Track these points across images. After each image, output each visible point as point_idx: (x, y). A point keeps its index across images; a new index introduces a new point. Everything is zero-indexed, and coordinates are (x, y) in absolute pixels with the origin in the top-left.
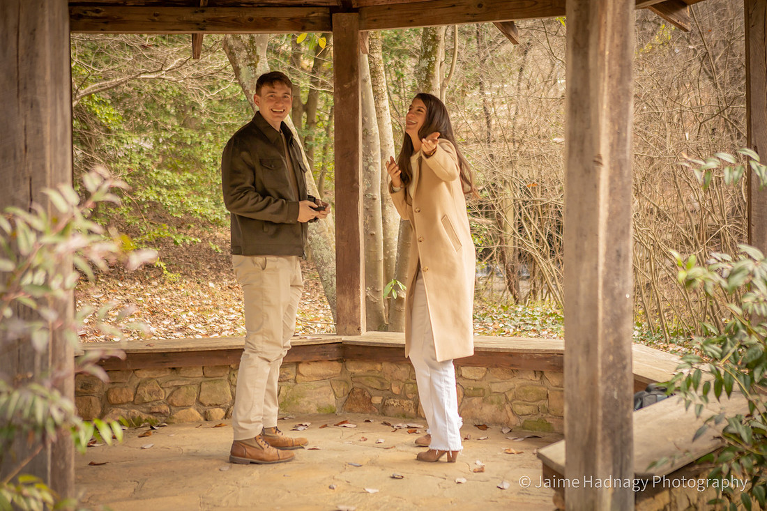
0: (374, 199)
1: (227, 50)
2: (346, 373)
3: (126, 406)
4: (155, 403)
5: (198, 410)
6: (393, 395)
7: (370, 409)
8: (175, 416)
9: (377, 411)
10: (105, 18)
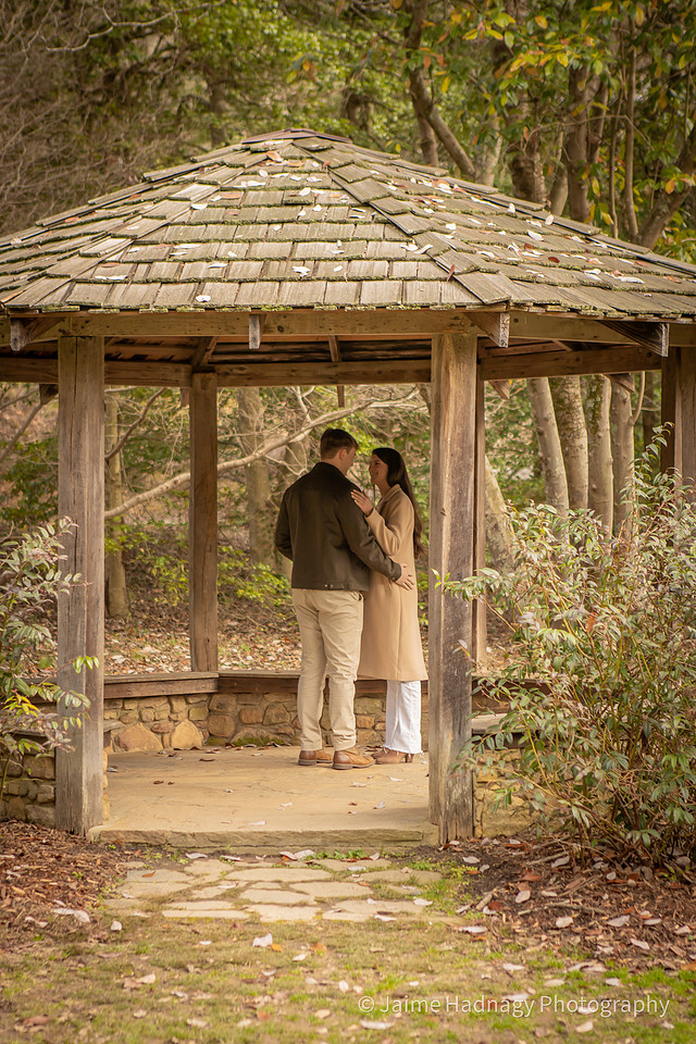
3: (256, 726)
4: (281, 725)
10: (249, 375)
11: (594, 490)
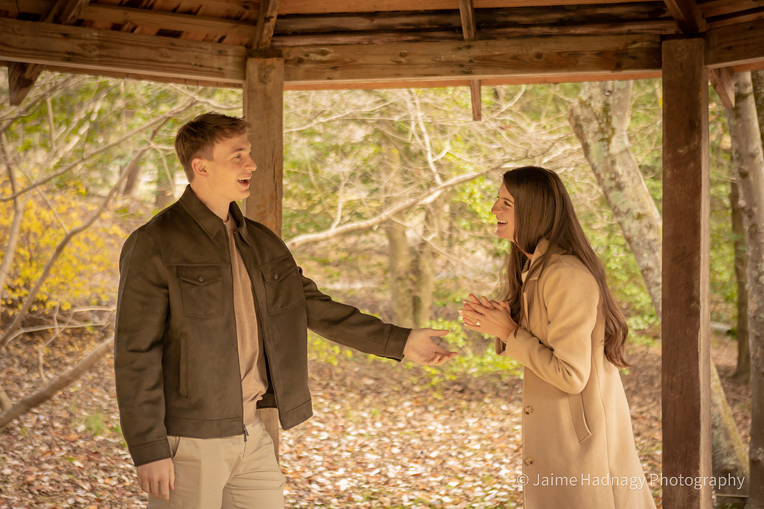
1: (572, 120)
10: (333, 61)
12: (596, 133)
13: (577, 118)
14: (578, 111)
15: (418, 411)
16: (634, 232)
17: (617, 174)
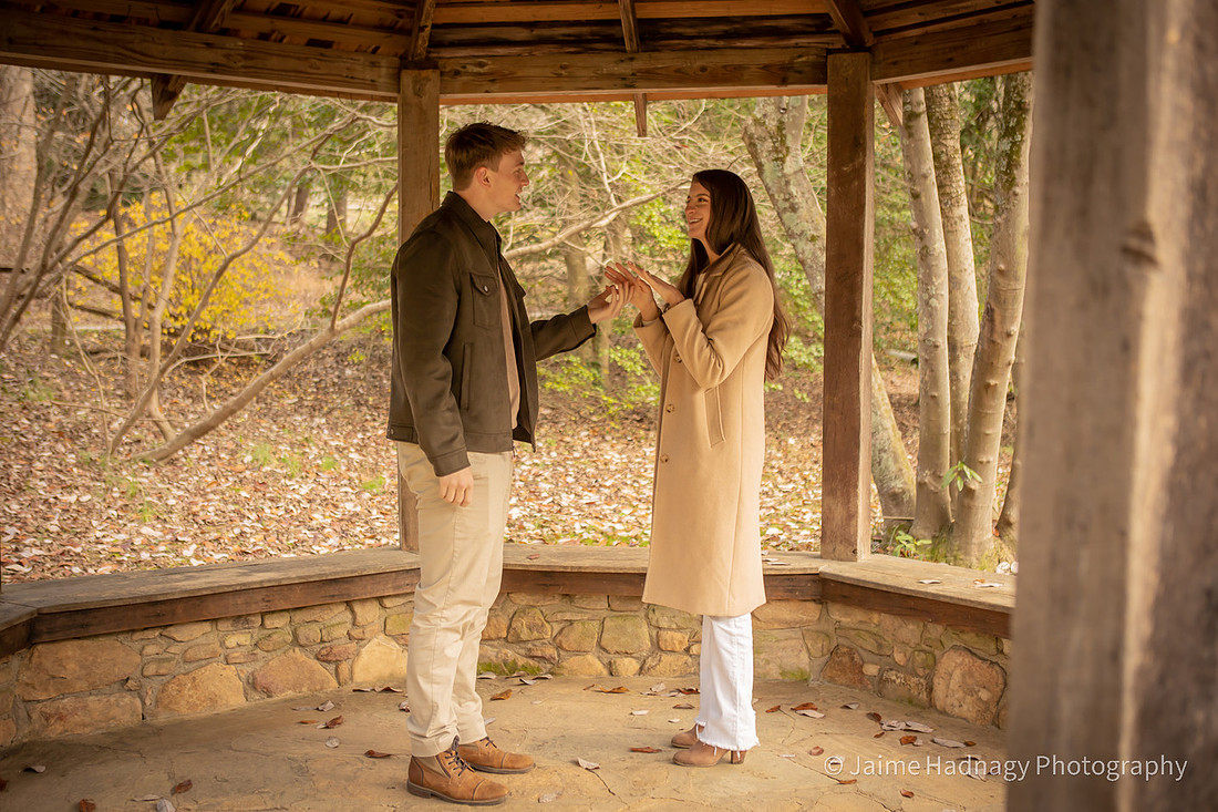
0: (937, 347)
1: (746, 139)
2: (827, 621)
3: (496, 643)
4: (537, 643)
5: (599, 658)
6: (895, 667)
7: (861, 681)
8: (564, 664)
9: (870, 687)
10: (491, 74)
11: (1001, 272)
12: (770, 152)
13: (751, 137)
14: (752, 129)
15: (595, 440)
16: (808, 254)
17: (791, 194)
